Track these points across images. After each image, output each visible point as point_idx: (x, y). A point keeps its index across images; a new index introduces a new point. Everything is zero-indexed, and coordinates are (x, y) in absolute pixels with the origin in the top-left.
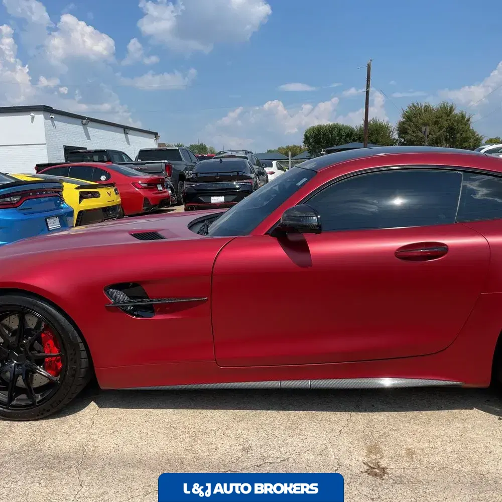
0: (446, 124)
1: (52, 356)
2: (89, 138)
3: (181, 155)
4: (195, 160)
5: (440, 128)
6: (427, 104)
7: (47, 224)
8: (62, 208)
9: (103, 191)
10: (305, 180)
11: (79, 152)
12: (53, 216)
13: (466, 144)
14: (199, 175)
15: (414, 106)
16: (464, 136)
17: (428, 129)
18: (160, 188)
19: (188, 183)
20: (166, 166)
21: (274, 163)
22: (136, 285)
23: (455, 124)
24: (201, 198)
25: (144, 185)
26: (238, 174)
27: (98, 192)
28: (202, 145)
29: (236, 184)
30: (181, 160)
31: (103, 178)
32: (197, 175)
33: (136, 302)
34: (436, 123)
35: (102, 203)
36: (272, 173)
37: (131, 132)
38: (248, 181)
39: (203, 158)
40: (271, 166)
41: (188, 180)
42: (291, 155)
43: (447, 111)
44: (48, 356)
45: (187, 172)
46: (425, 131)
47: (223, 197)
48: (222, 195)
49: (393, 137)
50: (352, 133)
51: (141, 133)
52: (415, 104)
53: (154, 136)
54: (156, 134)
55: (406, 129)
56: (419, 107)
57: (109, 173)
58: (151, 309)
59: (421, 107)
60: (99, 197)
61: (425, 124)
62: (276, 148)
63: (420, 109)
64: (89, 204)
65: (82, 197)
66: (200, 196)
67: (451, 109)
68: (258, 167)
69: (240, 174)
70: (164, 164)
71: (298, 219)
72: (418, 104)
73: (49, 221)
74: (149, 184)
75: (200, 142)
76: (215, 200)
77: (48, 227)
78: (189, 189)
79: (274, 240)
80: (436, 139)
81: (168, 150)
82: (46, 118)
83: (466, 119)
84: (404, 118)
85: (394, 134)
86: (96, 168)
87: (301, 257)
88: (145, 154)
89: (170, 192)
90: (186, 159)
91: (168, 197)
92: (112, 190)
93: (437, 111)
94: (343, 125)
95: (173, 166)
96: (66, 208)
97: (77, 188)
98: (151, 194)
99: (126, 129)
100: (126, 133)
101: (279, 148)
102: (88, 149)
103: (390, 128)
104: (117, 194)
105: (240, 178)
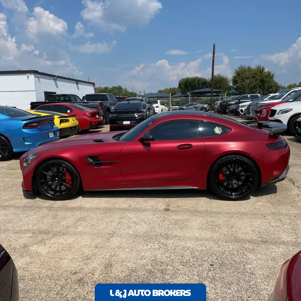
0: (259, 78)
1: (68, 179)
2: (57, 87)
3: (108, 97)
4: (115, 100)
5: (256, 81)
6: (249, 66)
7: (48, 135)
8: (54, 128)
9: (70, 119)
10: (151, 123)
11: (53, 95)
12: (51, 132)
13: (271, 90)
14: (117, 110)
15: (242, 67)
16: (270, 85)
17: (248, 81)
18: (97, 117)
19: (112, 114)
20: (100, 104)
21: (159, 101)
22: (96, 157)
23: (264, 78)
24: (118, 122)
25: (89, 115)
26: (137, 110)
27: (68, 120)
28: (119, 87)
29: (136, 115)
30: (108, 100)
31: (69, 111)
32: (116, 110)
33: (96, 162)
34: (254, 77)
35: (70, 125)
36: (157, 107)
37: (80, 83)
38: (142, 113)
39: (120, 99)
40: (157, 103)
41: (112, 113)
42: (171, 94)
43: (260, 70)
44: (67, 179)
45: (111, 106)
46: (246, 83)
47: (129, 122)
48: (129, 121)
49: (230, 85)
50: (206, 82)
51: (85, 84)
52: (243, 66)
53: (92, 85)
54: (93, 84)
55: (237, 80)
56: (245, 68)
57: (71, 109)
58: (101, 164)
59: (246, 68)
60: (69, 122)
61: (247, 78)
62: (164, 89)
63: (245, 69)
64: (64, 125)
65: (61, 122)
66: (118, 121)
67: (263, 69)
68: (149, 104)
69: (138, 110)
70: (99, 103)
71: (146, 136)
72: (244, 66)
73: (50, 134)
74: (92, 115)
75: (119, 85)
76: (125, 123)
77: (49, 136)
78: (112, 117)
79: (140, 143)
80: (254, 86)
81: (101, 95)
82: (35, 77)
83: (271, 75)
84: (236, 74)
85: (230, 83)
86: (65, 106)
87: (148, 148)
88: (88, 97)
89: (102, 118)
90: (110, 99)
91: (101, 121)
92: (74, 118)
93: (255, 70)
94: (201, 77)
95: (104, 104)
96: (56, 128)
97: (59, 118)
98: (93, 120)
99: (77, 82)
100: (77, 84)
101: (165, 89)
102: (57, 94)
103: (228, 80)
104: (77, 120)
105: (138, 112)
